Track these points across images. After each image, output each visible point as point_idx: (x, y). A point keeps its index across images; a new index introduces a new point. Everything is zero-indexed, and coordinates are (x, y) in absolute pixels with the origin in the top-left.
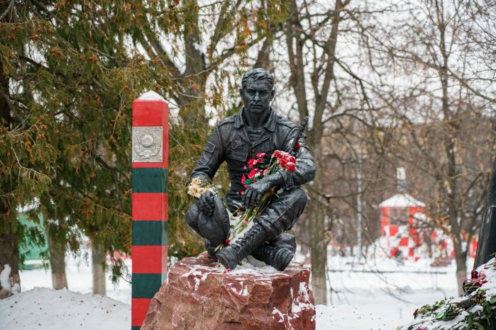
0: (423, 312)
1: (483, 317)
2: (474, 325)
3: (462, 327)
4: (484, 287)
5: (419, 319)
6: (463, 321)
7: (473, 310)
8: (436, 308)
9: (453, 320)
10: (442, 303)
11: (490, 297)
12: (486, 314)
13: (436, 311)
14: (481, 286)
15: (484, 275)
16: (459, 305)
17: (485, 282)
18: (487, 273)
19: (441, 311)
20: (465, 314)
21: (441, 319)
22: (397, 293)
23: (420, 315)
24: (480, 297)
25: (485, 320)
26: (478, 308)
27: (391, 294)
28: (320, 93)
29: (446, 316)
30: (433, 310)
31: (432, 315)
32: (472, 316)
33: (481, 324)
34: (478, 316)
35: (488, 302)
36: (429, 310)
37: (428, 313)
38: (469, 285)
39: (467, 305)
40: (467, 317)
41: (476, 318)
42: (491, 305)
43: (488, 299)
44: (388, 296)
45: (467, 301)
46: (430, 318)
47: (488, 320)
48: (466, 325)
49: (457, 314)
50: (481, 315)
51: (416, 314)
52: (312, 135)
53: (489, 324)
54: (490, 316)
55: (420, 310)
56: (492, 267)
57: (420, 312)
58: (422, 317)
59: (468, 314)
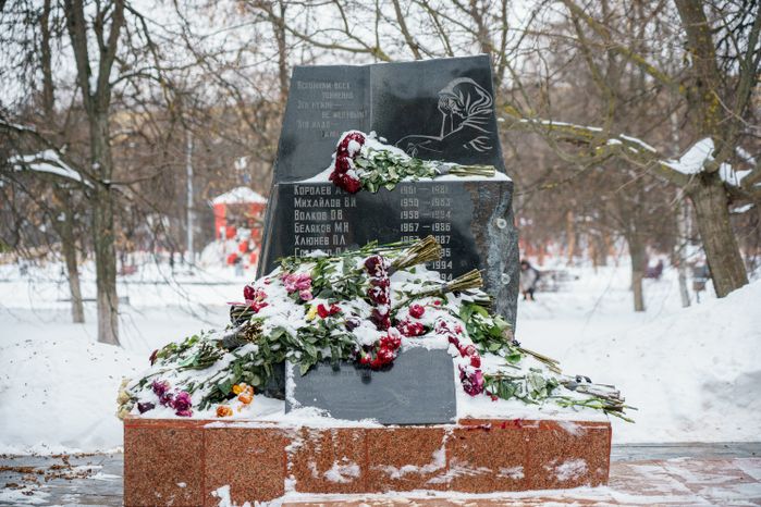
0: (165, 355)
1: (258, 363)
2: (243, 377)
3: (224, 380)
4: (262, 313)
5: (158, 367)
6: (226, 370)
7: (243, 352)
8: (184, 348)
9: (210, 369)
10: (194, 340)
11: (270, 330)
12: (263, 357)
13: (185, 354)
14: (257, 311)
15: (263, 294)
16: (220, 343)
17: (265, 305)
18: (268, 290)
19: (192, 354)
20: (228, 357)
21: (191, 366)
22: (201, 313)
23: (160, 360)
24: (254, 330)
25: (261, 367)
26: (250, 348)
27: (195, 315)
28: (105, 43)
29: (199, 362)
30: (180, 352)
31: (179, 360)
32: (241, 360)
33: (255, 373)
34: (250, 360)
35: (267, 338)
36: (174, 352)
37: (174, 356)
38: (238, 311)
39: (231, 344)
40: (232, 363)
41: (247, 365)
42: (271, 343)
43: (266, 332)
44: (191, 319)
45: (232, 337)
46: (174, 365)
47: (267, 368)
48: (231, 376)
49: (215, 359)
50: (256, 360)
51: (153, 358)
52: (95, 102)
53: (269, 374)
54: (269, 361)
55: (160, 351)
56: (277, 282)
57: (161, 356)
58: (163, 363)
59: (234, 358)
